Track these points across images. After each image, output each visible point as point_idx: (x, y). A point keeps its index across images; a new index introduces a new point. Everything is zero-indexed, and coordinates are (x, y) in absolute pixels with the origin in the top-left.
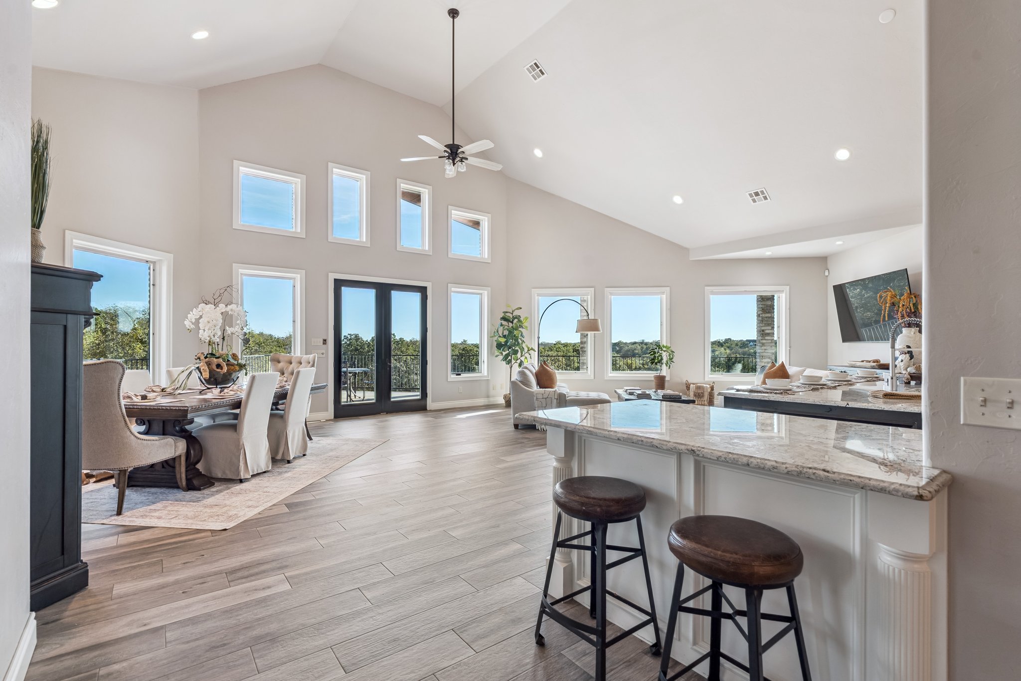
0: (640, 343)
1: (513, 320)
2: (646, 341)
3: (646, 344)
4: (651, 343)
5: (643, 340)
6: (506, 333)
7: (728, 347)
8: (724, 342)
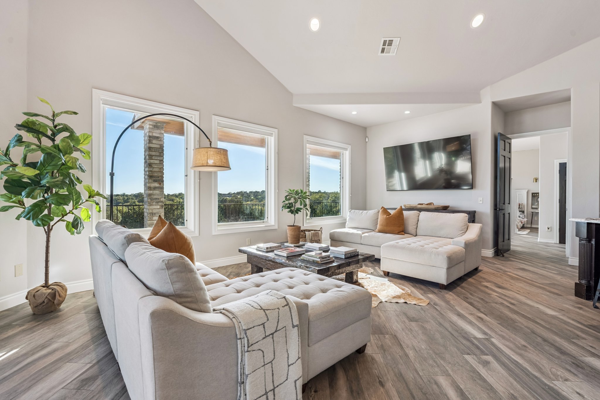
0: (122, 195)
1: (54, 134)
2: (126, 194)
3: (127, 196)
4: (130, 195)
5: (124, 194)
6: (39, 157)
7: (181, 198)
8: (178, 195)
